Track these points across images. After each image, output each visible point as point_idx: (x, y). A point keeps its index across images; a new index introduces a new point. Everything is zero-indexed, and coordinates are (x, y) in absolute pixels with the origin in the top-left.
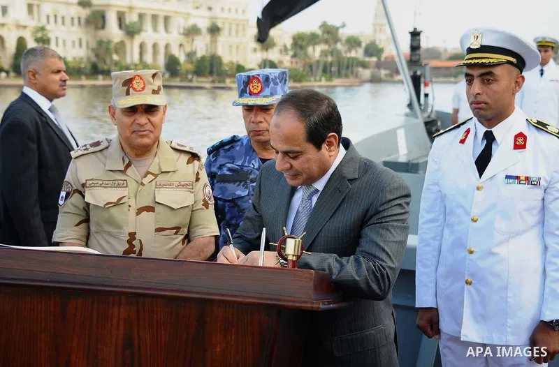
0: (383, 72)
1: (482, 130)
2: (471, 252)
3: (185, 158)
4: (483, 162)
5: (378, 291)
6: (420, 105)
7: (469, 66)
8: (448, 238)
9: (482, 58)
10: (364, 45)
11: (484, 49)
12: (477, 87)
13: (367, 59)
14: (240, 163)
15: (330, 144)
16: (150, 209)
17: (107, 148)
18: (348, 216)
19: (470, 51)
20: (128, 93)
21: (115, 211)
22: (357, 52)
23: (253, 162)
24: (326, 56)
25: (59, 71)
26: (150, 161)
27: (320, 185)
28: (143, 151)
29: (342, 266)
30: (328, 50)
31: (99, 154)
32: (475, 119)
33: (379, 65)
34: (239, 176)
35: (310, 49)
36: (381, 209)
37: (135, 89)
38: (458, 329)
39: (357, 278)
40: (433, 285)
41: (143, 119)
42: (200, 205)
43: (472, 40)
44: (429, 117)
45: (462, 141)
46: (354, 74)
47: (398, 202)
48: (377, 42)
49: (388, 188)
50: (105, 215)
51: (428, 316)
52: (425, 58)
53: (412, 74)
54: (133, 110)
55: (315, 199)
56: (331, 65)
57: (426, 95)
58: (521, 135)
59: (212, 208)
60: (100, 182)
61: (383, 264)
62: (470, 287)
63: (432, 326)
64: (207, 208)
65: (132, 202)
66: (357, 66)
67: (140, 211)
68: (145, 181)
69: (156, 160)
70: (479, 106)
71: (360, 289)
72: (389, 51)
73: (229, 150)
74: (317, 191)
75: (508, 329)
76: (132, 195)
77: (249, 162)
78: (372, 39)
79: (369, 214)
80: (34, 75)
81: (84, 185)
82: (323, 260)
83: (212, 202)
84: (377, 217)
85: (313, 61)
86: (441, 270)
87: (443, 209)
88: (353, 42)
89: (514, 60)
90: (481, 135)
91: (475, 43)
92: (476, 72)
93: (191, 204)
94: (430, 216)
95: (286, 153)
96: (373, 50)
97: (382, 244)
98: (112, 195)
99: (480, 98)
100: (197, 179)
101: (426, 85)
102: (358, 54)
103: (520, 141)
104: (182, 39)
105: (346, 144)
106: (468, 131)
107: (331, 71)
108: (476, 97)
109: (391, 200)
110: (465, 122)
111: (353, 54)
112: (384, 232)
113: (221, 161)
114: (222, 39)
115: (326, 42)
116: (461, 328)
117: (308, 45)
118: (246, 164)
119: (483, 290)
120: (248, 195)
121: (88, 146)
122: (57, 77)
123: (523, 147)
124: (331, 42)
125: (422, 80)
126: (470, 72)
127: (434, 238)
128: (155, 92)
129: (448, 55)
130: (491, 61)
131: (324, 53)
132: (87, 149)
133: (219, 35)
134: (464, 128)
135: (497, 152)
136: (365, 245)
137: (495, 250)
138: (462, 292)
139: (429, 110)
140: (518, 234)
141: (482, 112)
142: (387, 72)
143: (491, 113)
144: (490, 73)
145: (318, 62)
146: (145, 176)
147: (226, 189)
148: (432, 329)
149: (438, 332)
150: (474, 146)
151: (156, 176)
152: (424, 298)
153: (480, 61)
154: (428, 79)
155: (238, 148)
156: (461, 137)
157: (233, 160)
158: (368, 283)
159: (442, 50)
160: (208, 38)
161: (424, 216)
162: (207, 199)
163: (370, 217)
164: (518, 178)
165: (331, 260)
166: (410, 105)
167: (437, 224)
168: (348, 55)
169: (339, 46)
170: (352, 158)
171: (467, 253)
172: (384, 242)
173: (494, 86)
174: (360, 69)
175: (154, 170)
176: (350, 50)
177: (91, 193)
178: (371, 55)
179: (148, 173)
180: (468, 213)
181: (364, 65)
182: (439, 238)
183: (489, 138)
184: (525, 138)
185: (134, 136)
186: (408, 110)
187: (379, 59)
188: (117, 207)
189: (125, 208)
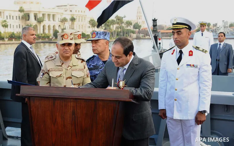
0: (141, 35)
1: (179, 50)
2: (176, 90)
3: (80, 61)
4: (179, 60)
5: (147, 98)
6: (157, 47)
7: (173, 29)
8: (169, 86)
9: (177, 26)
10: (133, 24)
11: (178, 24)
12: (176, 36)
13: (134, 30)
14: (96, 63)
15: (130, 55)
16: (70, 78)
17: (55, 58)
18: (136, 76)
19: (173, 24)
20: (62, 40)
21: (59, 79)
22: (130, 27)
23: (100, 62)
24: (118, 29)
25: (33, 35)
26: (69, 62)
27: (126, 67)
28: (67, 58)
29: (136, 91)
30: (119, 26)
31: (53, 60)
32: (176, 46)
33: (139, 32)
34: (96, 68)
35: (112, 26)
36: (147, 73)
37: (65, 38)
38: (172, 115)
39: (141, 94)
40: (164, 102)
41: (67, 48)
42: (86, 76)
43: (174, 21)
44: (161, 51)
45: (172, 54)
46: (130, 36)
47: (152, 71)
48: (139, 23)
49: (148, 67)
50: (56, 80)
51: (163, 112)
52: (158, 29)
53: (154, 35)
54: (64, 45)
55: (125, 72)
56: (120, 32)
57: (160, 43)
58: (191, 51)
59: (89, 77)
60: (54, 69)
61: (149, 90)
62: (176, 101)
63: (164, 115)
64: (88, 77)
65: (64, 76)
66: (130, 33)
67: (67, 79)
68: (68, 69)
69: (71, 62)
70: (177, 42)
71: (142, 97)
72: (144, 26)
73: (92, 60)
74: (125, 69)
75: (189, 114)
76: (64, 73)
77: (99, 63)
78: (136, 22)
79: (143, 75)
80: (25, 36)
81: (49, 71)
82: (130, 89)
83: (89, 75)
84: (146, 76)
85: (113, 31)
86: (166, 96)
87: (167, 77)
88: (129, 23)
89: (187, 27)
90: (178, 51)
91: (175, 22)
92: (175, 31)
93: (83, 76)
94: (162, 79)
95: (116, 57)
96: (137, 26)
97: (148, 84)
98: (58, 73)
99: (177, 39)
100: (85, 68)
101: (159, 39)
102: (131, 28)
103: (191, 53)
104: (60, 23)
105: (134, 54)
106: (174, 50)
107: (120, 35)
108: (176, 39)
109: (150, 70)
110: (173, 47)
111: (129, 28)
112: (148, 80)
113: (90, 63)
114: (76, 23)
115: (118, 23)
116: (173, 115)
117: (111, 25)
118: (98, 63)
119: (180, 102)
120: (99, 73)
121: (49, 58)
122: (32, 37)
123: (192, 55)
124: (120, 23)
125: (158, 38)
126: (174, 31)
127: (164, 86)
128: (71, 39)
129: (167, 28)
130: (180, 27)
131: (117, 28)
132: (49, 59)
133: (75, 22)
134: (173, 49)
135: (183, 57)
136: (142, 85)
137: (184, 89)
138: (174, 103)
139: (161, 49)
140: (191, 84)
141: (178, 44)
142: (143, 35)
143: (181, 45)
144: (180, 31)
145: (115, 31)
146: (68, 67)
147: (92, 72)
148: (164, 116)
149: (166, 117)
150: (176, 55)
151: (71, 67)
152: (161, 106)
153: (176, 27)
154: (160, 38)
155: (95, 59)
156: (172, 53)
157: (94, 63)
158: (144, 96)
159: (164, 26)
160: (70, 22)
161: (161, 79)
162: (88, 74)
163: (143, 76)
164: (190, 65)
165: (133, 89)
166: (154, 47)
167: (164, 82)
168: (127, 28)
169: (123, 25)
170: (136, 58)
171: (175, 90)
172: (148, 83)
173: (181, 36)
174: (132, 34)
175: (71, 65)
176: (127, 26)
177: (51, 73)
178: (136, 28)
179: (69, 66)
180: (175, 77)
181: (133, 32)
182: (166, 86)
183: (181, 52)
184: (192, 52)
185: (64, 53)
186: (153, 49)
187: (139, 30)
188: (59, 77)
189: (62, 77)
